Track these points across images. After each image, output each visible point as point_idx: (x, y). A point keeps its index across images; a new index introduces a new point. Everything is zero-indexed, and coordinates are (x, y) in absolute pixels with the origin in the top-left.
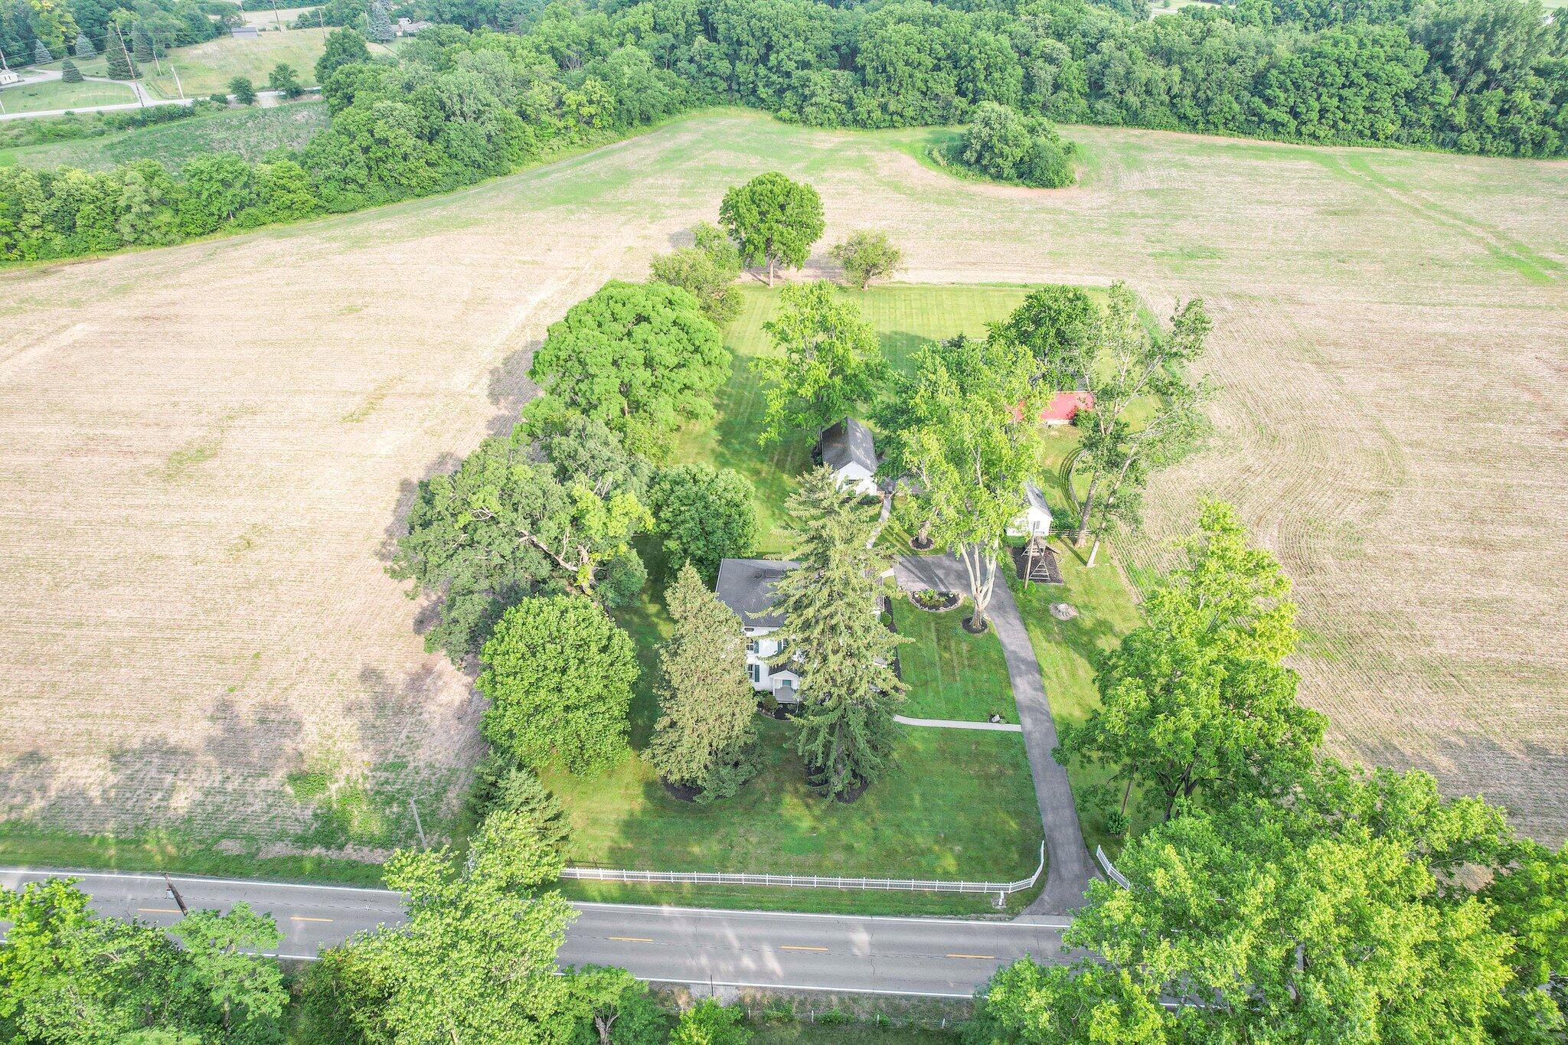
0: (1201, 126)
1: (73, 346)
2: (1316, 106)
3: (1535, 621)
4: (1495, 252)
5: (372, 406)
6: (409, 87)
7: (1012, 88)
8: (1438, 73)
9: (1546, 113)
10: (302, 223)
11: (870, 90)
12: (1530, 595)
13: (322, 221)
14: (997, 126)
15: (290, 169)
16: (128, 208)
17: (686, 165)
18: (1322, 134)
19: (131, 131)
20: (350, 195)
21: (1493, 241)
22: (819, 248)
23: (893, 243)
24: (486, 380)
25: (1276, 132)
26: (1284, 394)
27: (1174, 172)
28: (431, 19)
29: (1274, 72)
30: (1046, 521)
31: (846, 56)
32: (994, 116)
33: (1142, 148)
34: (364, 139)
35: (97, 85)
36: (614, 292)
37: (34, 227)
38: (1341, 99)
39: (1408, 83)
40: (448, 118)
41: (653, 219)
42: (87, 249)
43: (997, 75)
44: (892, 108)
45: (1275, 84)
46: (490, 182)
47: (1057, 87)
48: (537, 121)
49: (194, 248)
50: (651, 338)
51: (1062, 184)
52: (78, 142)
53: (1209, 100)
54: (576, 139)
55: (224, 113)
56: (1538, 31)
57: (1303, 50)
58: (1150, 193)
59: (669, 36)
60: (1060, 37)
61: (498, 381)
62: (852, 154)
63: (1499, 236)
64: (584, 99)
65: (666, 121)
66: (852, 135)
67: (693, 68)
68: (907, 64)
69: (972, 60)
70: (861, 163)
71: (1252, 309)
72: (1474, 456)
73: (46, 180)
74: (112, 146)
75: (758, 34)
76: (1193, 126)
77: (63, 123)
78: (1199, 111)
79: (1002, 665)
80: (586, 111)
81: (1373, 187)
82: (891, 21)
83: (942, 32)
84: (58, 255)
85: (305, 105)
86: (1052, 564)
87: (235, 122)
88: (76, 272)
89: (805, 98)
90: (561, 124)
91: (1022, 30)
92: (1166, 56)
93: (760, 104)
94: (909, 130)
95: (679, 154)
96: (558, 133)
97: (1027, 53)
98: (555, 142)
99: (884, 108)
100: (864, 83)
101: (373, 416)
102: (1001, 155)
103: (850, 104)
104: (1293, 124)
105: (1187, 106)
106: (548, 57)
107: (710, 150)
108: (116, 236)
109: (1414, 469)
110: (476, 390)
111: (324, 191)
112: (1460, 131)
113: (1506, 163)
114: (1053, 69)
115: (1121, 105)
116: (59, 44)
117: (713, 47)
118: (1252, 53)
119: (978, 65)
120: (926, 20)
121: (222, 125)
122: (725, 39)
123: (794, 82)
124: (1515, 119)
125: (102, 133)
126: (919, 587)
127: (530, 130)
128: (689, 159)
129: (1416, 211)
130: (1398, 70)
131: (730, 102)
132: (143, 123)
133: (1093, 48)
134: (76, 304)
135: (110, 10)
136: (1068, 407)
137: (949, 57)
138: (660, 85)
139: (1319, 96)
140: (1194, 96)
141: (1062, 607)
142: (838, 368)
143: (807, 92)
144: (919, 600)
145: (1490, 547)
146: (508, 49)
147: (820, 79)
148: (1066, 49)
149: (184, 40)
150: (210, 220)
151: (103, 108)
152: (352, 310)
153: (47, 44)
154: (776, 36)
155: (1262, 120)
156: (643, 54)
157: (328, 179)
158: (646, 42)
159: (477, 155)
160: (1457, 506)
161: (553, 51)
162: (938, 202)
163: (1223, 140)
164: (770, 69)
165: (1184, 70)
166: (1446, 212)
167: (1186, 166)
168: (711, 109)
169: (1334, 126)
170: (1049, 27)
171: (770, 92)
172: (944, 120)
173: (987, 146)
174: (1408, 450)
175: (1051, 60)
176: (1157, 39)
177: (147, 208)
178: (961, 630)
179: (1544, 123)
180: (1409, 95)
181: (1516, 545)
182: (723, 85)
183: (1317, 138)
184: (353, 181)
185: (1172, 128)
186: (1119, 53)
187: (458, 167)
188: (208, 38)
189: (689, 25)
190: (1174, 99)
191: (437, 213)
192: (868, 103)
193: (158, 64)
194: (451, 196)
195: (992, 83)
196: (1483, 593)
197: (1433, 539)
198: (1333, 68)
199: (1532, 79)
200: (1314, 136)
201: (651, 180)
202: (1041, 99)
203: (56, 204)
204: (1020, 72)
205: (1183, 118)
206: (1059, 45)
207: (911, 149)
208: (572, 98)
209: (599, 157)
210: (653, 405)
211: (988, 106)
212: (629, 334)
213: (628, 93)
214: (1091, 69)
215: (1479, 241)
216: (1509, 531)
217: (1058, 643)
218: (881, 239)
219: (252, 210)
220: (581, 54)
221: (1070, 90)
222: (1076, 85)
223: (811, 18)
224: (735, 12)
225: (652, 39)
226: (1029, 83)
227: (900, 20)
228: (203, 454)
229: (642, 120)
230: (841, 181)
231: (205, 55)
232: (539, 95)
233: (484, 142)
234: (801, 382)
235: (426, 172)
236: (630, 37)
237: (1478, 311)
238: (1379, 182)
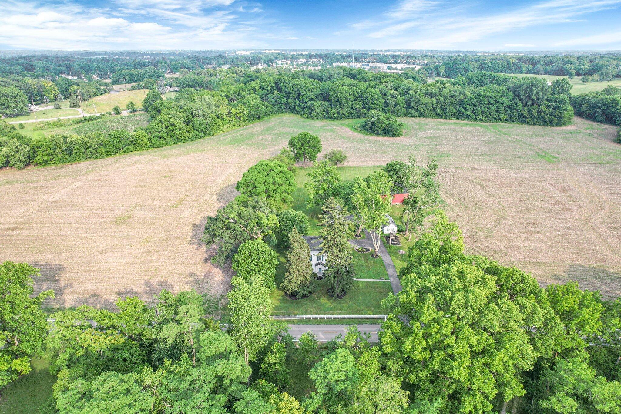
0: (444, 117)
1: (77, 188)
2: (480, 110)
3: (541, 251)
4: (538, 154)
5: (179, 204)
6: (181, 108)
7: (381, 106)
8: (517, 100)
9: (552, 113)
10: (145, 151)
11: (334, 107)
12: (541, 245)
13: (152, 150)
14: (376, 118)
15: (142, 134)
16: (90, 147)
17: (273, 132)
18: (483, 119)
19: (80, 124)
20: (161, 142)
21: (538, 151)
22: (320, 155)
23: (344, 153)
24: (215, 196)
25: (469, 118)
26: (470, 195)
27: (435, 131)
28: (179, 86)
29: (466, 100)
30: (395, 229)
31: (325, 97)
32: (375, 114)
33: (425, 124)
34: (167, 124)
35: (66, 110)
36: (263, 163)
37: (60, 153)
38: (488, 108)
39: (508, 103)
40: (194, 117)
41: (264, 149)
42: (76, 160)
43: (376, 102)
44: (341, 113)
45: (466, 103)
46: (207, 138)
47: (396, 105)
48: (222, 119)
49: (110, 159)
50: (275, 175)
51: (398, 136)
52: (63, 128)
53: (446, 109)
54: (235, 124)
55: (111, 118)
56: (545, 88)
57: (475, 93)
58: (427, 138)
59: (265, 91)
60: (396, 89)
61: (219, 196)
62: (329, 128)
63: (540, 149)
64: (238, 111)
65: (265, 118)
66: (328, 122)
67: (274, 101)
68: (346, 99)
69: (367, 97)
70: (332, 130)
71: (461, 171)
72: (527, 210)
73: (65, 138)
74: (75, 129)
75: (296, 90)
76: (441, 117)
77: (57, 122)
78: (443, 112)
79: (384, 266)
80: (238, 115)
81: (500, 135)
82: (340, 86)
83: (357, 89)
84: (66, 162)
85: (139, 115)
86: (398, 241)
87: (116, 120)
88: (73, 167)
89: (312, 110)
90: (230, 119)
91: (383, 88)
92: (431, 95)
93: (297, 112)
94: (347, 120)
95: (270, 129)
96: (229, 122)
97: (385, 95)
98: (228, 125)
99: (338, 113)
100: (331, 105)
101: (180, 206)
102: (378, 127)
103: (327, 112)
104: (474, 116)
105: (439, 110)
106: (225, 98)
107: (280, 127)
108: (85, 155)
109: (509, 214)
110: (212, 199)
111: (152, 141)
112: (527, 118)
113: (542, 128)
114: (394, 100)
115: (417, 110)
116: (52, 97)
117: (280, 94)
118: (458, 94)
119: (369, 99)
120: (351, 85)
121: (112, 121)
122: (284, 92)
123: (308, 105)
124: (543, 114)
125: (71, 125)
126: (358, 247)
127: (220, 121)
128: (274, 130)
129: (514, 142)
130: (505, 99)
131: (286, 112)
132: (84, 121)
133: (406, 93)
134: (75, 176)
135: (70, 86)
136: (402, 198)
137: (359, 96)
138: (263, 106)
139: (481, 108)
140: (441, 107)
141: (401, 251)
142: (331, 185)
143: (312, 108)
144: (358, 250)
145: (531, 233)
146: (211, 95)
147: (317, 104)
148: (398, 93)
149: (95, 95)
150: (116, 150)
151: (70, 117)
152: (167, 176)
153: (48, 97)
154: (302, 90)
155: (463, 115)
156: (257, 97)
157: (154, 137)
158: (258, 93)
159: (203, 129)
160: (521, 223)
161: (226, 96)
162: (358, 142)
163: (451, 121)
164: (300, 101)
165: (437, 99)
166: (523, 142)
167: (439, 129)
168: (280, 114)
169: (487, 116)
170: (392, 86)
171: (300, 108)
172: (358, 117)
173: (373, 124)
174: (508, 209)
175: (393, 97)
176: (427, 90)
177: (97, 146)
178: (371, 257)
179: (552, 116)
180: (509, 107)
181: (538, 233)
182: (284, 107)
183: (482, 120)
184: (163, 137)
185: (435, 118)
186: (415, 94)
187: (197, 133)
188: (102, 94)
189: (272, 87)
190: (434, 108)
191: (190, 148)
192: (333, 111)
193: (86, 103)
194: (194, 142)
195: (374, 104)
196: (527, 245)
197: (514, 232)
198: (484, 99)
199: (546, 102)
200: (481, 120)
201: (261, 137)
202: (390, 109)
203: (68, 145)
204: (383, 101)
205: (438, 114)
206: (396, 92)
207: (348, 126)
208: (234, 111)
209: (243, 130)
210: (275, 196)
211: (373, 112)
212: (268, 174)
213: (253, 109)
214: (407, 99)
215: (533, 151)
216: (536, 229)
217: (400, 260)
218: (340, 152)
219: (129, 147)
220: (235, 97)
221: (400, 106)
222: (402, 105)
223: (313, 85)
224: (287, 83)
225: (260, 92)
226: (386, 104)
227: (343, 85)
228: (126, 217)
229: (257, 118)
230: (325, 136)
231: (102, 100)
232: (223, 110)
233: (205, 125)
234: (319, 190)
235: (186, 134)
236: (252, 91)
237: (531, 171)
238: (502, 133)
